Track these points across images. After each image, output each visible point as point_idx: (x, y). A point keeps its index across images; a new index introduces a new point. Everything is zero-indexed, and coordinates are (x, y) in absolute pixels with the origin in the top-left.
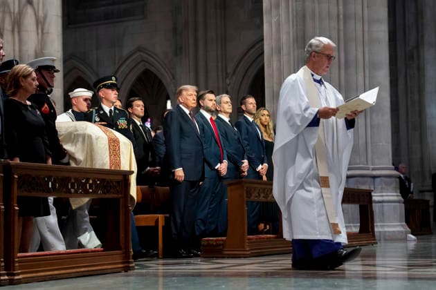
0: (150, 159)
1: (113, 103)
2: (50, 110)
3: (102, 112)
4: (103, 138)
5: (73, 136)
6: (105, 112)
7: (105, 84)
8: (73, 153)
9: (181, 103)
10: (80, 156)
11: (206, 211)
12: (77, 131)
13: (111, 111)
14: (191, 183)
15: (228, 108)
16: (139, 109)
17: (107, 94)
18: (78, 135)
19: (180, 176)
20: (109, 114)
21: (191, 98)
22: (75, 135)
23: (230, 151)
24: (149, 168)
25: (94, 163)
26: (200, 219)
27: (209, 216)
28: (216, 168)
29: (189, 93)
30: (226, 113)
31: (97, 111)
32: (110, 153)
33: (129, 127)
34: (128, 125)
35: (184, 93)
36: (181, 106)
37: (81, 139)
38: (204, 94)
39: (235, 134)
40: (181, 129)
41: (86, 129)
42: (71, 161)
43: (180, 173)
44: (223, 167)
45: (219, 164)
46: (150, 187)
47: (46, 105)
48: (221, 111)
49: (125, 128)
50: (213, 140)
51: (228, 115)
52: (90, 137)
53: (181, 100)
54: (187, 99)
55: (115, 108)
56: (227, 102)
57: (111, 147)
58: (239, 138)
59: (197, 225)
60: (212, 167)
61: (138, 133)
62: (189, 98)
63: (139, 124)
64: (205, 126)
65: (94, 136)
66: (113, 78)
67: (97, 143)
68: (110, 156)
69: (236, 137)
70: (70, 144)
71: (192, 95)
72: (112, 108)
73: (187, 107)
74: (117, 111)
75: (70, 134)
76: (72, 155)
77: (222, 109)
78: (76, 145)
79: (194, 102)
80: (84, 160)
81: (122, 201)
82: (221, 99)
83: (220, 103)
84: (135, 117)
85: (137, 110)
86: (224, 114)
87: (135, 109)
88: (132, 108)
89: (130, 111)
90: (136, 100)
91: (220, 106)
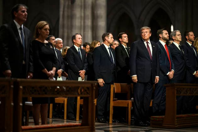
26: (155, 104)
27: (162, 102)
28: (167, 74)
30: (178, 41)
45: (169, 72)
48: (175, 40)
50: (166, 59)
56: (179, 35)
59: (154, 107)
61: (124, 52)
63: (125, 47)
64: (162, 50)
71: (144, 32)
77: (176, 39)
81: (90, 99)
82: (175, 32)
83: (175, 35)
84: (123, 43)
85: (125, 39)
86: (176, 41)
87: (124, 39)
88: (122, 38)
89: (120, 40)
90: (124, 34)
91: (175, 37)
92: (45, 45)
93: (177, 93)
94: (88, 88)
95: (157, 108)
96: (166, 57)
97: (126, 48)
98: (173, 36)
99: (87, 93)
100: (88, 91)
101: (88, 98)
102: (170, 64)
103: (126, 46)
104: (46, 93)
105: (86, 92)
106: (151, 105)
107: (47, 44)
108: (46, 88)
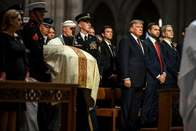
0: (115, 69)
1: (88, 32)
2: (39, 38)
3: (79, 38)
4: (74, 57)
5: (54, 56)
6: (82, 38)
7: (83, 19)
8: (53, 68)
9: (132, 32)
10: (57, 70)
11: (149, 108)
12: (57, 52)
13: (86, 37)
14: (136, 89)
15: (170, 34)
16: (109, 34)
17: (84, 25)
18: (58, 55)
19: (128, 84)
20: (84, 39)
21: (138, 29)
22: (55, 55)
23: (169, 65)
24: (113, 75)
25: (66, 75)
26: (144, 113)
27: (152, 111)
28: (157, 77)
29: (137, 25)
30: (169, 38)
31: (77, 37)
32: (79, 67)
33: (98, 48)
34: (98, 47)
35: (134, 25)
36: (132, 34)
37: (59, 58)
38: (152, 25)
39: (174, 54)
40: (130, 50)
41: (63, 51)
42: (52, 73)
43: (128, 81)
44: (162, 77)
45: (159, 75)
46: (112, 89)
47: (36, 35)
48: (165, 36)
49: (95, 49)
51: (171, 39)
52: (65, 56)
53: (132, 30)
54: (136, 29)
55: (89, 35)
56: (170, 31)
57: (80, 64)
58: (177, 56)
59: (143, 117)
60: (154, 77)
62: (137, 29)
63: (108, 44)
64: (151, 48)
65: (67, 56)
66: (88, 14)
67: (70, 61)
68: (79, 70)
69: (175, 56)
70: (52, 61)
71: (139, 27)
72: (87, 35)
73: (136, 35)
74: (90, 37)
75: (53, 54)
76: (52, 69)
77: (166, 36)
78: (55, 62)
79: (140, 31)
80: (60, 73)
81: (70, 105)
82: (165, 28)
83: (165, 31)
84: (106, 39)
85: (108, 35)
86: (167, 39)
87: (106, 34)
88: (104, 33)
89: (103, 35)
90: (107, 28)
91: (165, 33)
92: (16, 40)
93: (172, 101)
94: (68, 92)
95: (146, 119)
96: (156, 57)
97: (110, 45)
98: (163, 32)
99: (67, 98)
100: (67, 96)
101: (67, 104)
102: (160, 65)
103: (110, 43)
104: (18, 98)
105: (65, 97)
106: (139, 115)
107: (17, 38)
108: (18, 91)
